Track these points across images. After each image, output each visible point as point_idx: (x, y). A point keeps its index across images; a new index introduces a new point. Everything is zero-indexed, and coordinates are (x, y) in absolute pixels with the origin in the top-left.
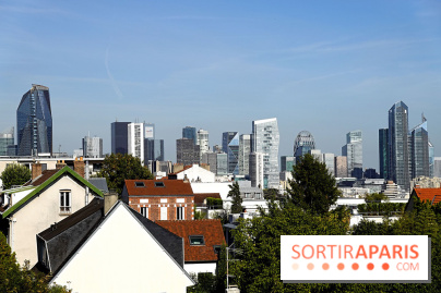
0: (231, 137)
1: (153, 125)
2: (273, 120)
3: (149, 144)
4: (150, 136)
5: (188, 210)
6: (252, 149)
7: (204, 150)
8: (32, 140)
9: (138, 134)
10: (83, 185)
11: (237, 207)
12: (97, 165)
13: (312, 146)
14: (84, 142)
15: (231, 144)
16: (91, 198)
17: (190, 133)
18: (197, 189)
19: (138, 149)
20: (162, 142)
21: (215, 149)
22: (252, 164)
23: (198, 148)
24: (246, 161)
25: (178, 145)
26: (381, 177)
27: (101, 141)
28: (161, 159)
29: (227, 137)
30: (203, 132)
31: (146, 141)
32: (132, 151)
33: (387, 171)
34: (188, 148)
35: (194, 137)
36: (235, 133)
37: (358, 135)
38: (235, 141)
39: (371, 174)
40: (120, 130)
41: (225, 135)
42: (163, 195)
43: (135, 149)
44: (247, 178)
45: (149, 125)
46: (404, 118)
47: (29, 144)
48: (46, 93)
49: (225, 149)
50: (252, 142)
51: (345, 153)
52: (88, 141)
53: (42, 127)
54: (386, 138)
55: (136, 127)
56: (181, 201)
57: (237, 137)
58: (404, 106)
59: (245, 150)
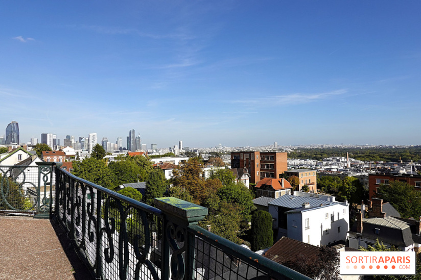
0: (82, 138)
2: (95, 134)
3: (54, 141)
4: (55, 138)
5: (63, 159)
6: (88, 142)
7: (73, 142)
8: (12, 139)
9: (50, 137)
10: (26, 153)
11: (78, 158)
12: (33, 147)
13: (107, 141)
14: (31, 139)
16: (29, 156)
17: (68, 137)
18: (67, 154)
19: (50, 142)
20: (59, 140)
21: (77, 142)
22: (89, 146)
23: (71, 142)
24: (87, 145)
25: (64, 140)
26: (127, 150)
27: (37, 139)
28: (59, 145)
29: (81, 138)
30: (73, 137)
31: (53, 139)
32: (48, 143)
33: (129, 148)
34: (68, 142)
35: (70, 138)
37: (121, 138)
38: (83, 140)
39: (124, 149)
40: (44, 136)
41: (80, 138)
42: (55, 155)
43: (49, 143)
44: (87, 150)
45: (55, 135)
46: (134, 133)
47: (10, 140)
48: (17, 124)
49: (80, 142)
50: (88, 140)
51: (117, 143)
52: (33, 140)
53: (15, 135)
54: (129, 139)
55: (50, 135)
56: (61, 157)
57: (84, 138)
58: (134, 130)
59: (86, 142)
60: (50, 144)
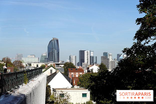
0: (120, 56)
1: (93, 51)
4: (92, 55)
7: (111, 60)
8: (52, 56)
9: (88, 54)
14: (70, 57)
15: (120, 58)
17: (106, 54)
19: (88, 59)
20: (96, 57)
21: (114, 59)
23: (108, 59)
25: (101, 58)
27: (76, 56)
28: (96, 63)
30: (110, 54)
31: (90, 57)
34: (105, 59)
35: (107, 56)
36: (122, 54)
40: (82, 53)
41: (118, 55)
42: (77, 72)
45: (92, 51)
47: (51, 58)
48: (57, 41)
53: (56, 52)
55: (87, 52)
56: (81, 73)
57: (122, 56)
60: (88, 62)
